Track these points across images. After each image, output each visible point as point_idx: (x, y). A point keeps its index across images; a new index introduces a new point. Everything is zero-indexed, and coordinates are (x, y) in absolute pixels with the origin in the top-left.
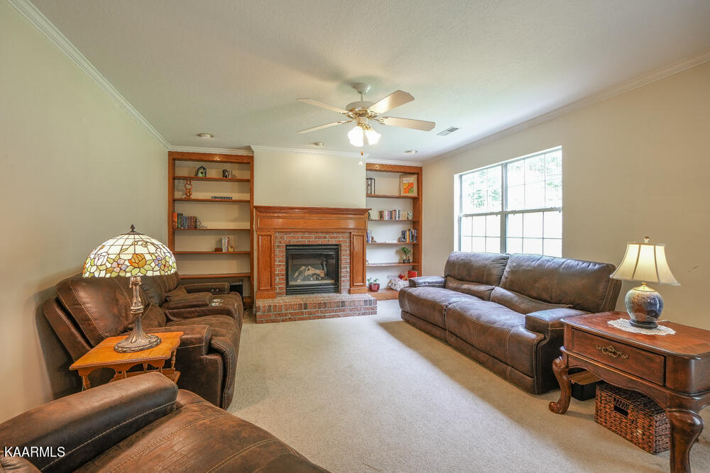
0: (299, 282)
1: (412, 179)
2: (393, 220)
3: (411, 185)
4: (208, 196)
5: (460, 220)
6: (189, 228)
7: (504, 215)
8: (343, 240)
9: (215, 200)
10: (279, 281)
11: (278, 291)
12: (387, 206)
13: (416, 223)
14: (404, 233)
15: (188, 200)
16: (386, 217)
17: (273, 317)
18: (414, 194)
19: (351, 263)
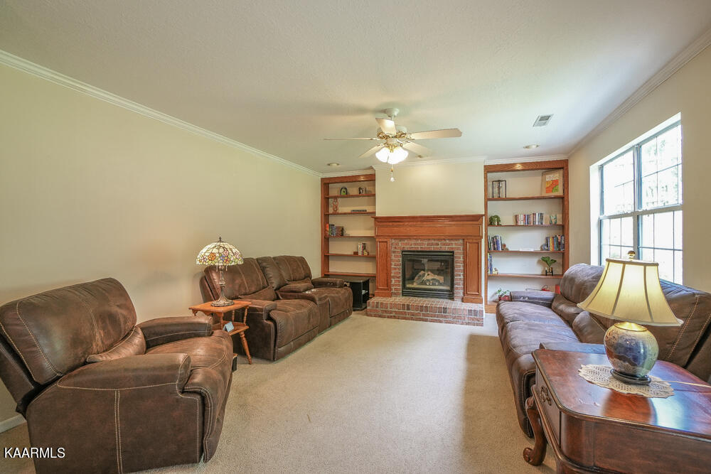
0: (415, 285)
1: (557, 176)
2: (529, 225)
3: (555, 183)
4: (348, 209)
5: (600, 222)
6: (337, 236)
7: (637, 217)
8: (457, 246)
9: (354, 213)
10: (396, 283)
11: (393, 291)
12: (523, 209)
13: (563, 228)
14: (547, 239)
15: (336, 214)
16: (521, 223)
17: (380, 313)
18: (560, 193)
19: (465, 271)
